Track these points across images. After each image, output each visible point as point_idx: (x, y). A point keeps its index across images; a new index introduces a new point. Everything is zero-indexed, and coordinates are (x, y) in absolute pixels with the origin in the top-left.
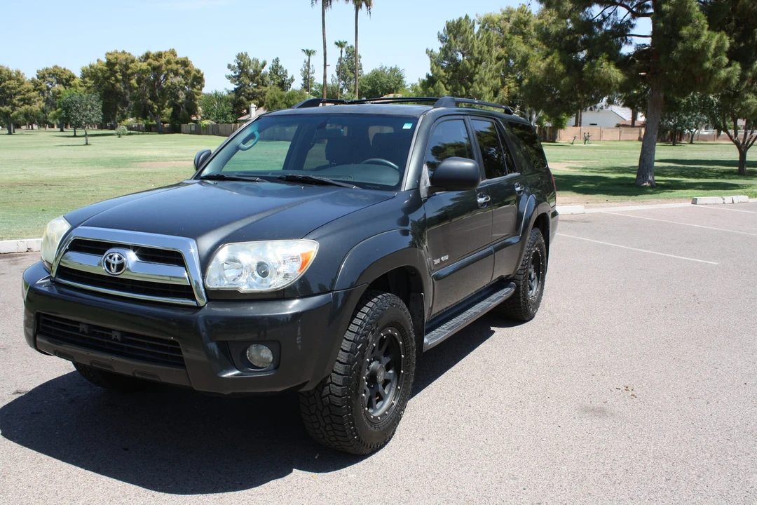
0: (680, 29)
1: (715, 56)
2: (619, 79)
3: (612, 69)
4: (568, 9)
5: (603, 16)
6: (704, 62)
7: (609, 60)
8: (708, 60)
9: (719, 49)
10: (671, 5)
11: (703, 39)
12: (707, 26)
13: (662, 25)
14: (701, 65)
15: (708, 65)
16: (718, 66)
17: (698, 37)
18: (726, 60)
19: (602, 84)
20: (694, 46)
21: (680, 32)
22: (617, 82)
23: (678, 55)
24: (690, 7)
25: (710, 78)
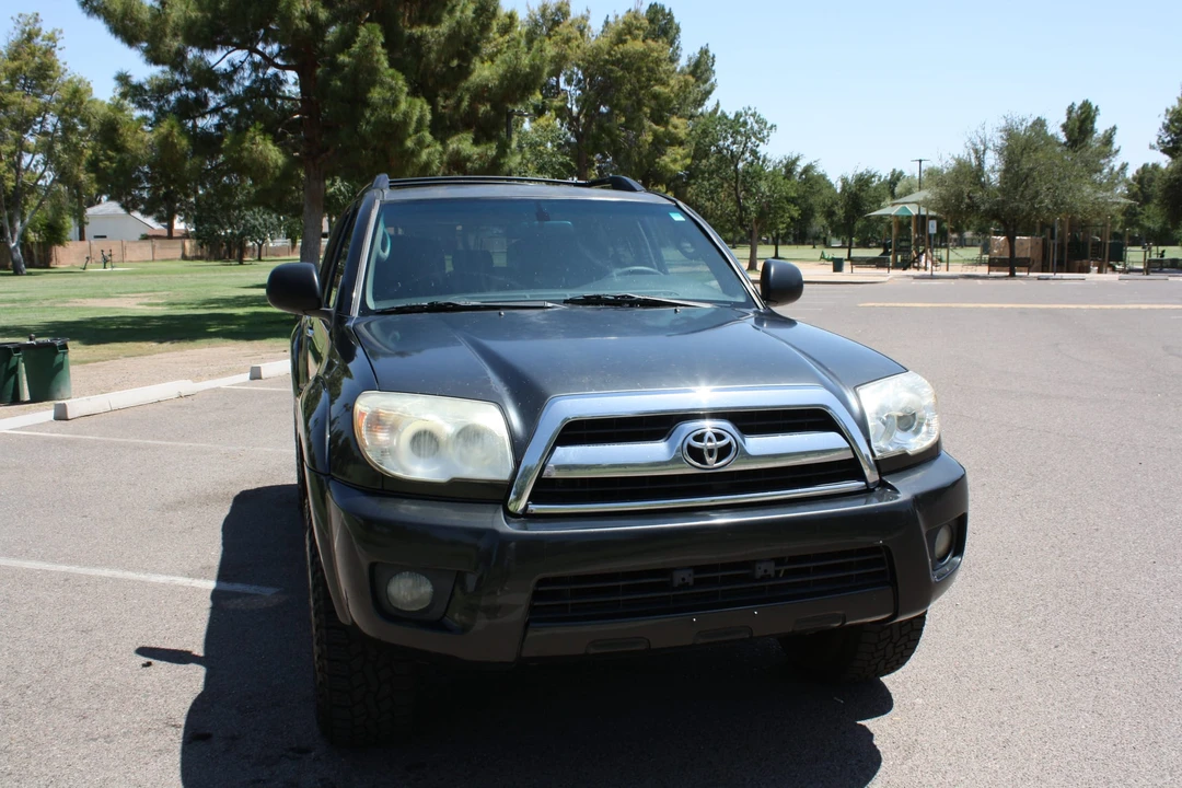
0: (369, 91)
1: (417, 131)
2: (280, 162)
3: (271, 146)
4: (174, 49)
5: (233, 65)
6: (405, 139)
7: (265, 132)
8: (410, 136)
9: (420, 120)
10: (350, 56)
11: (403, 106)
12: (406, 89)
13: (339, 83)
14: (402, 142)
15: (409, 143)
16: (420, 143)
17: (395, 104)
18: (428, 137)
19: (254, 168)
20: (393, 116)
21: (370, 95)
22: (277, 166)
23: (369, 128)
24: (378, 61)
25: (407, 161)
